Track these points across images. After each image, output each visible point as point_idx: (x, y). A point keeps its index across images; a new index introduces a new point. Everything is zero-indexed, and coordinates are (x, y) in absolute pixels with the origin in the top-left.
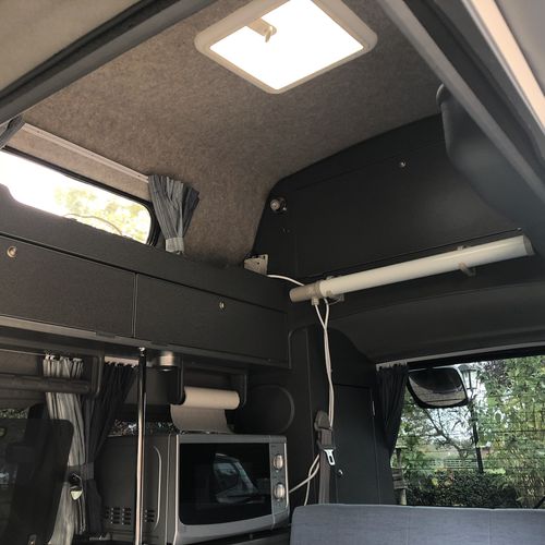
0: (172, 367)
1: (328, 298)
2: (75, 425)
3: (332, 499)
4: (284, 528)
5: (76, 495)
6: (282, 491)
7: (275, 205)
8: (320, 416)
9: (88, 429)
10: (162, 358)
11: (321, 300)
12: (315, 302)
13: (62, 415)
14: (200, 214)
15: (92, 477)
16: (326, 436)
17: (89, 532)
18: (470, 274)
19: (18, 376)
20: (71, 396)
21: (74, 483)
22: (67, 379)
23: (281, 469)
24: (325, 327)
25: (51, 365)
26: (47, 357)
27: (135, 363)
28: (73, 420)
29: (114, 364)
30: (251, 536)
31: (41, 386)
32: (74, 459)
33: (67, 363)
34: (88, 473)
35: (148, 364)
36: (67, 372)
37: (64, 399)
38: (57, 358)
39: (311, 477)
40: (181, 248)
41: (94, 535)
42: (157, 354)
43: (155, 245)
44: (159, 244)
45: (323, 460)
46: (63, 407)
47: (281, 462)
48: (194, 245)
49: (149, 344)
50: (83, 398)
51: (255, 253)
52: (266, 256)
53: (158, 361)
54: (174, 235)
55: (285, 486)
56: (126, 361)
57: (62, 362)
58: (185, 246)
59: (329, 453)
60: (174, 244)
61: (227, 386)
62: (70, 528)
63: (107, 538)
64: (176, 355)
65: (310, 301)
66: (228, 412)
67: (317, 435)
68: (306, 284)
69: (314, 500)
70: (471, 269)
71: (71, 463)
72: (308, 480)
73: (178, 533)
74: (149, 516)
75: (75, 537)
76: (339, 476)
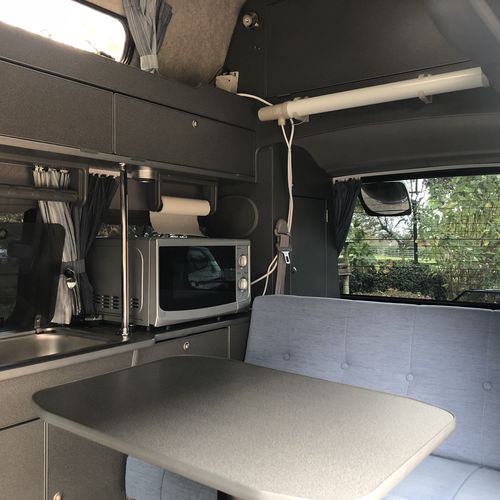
0: (150, 180)
1: (294, 119)
2: (66, 227)
3: (287, 291)
4: (246, 313)
6: (245, 284)
7: (247, 21)
8: (280, 224)
9: (78, 231)
10: (141, 171)
11: (288, 121)
12: (282, 122)
13: (55, 220)
14: (173, 29)
15: (84, 271)
16: (284, 241)
17: (84, 314)
18: (427, 102)
19: (12, 186)
20: (61, 203)
21: (69, 275)
22: (56, 188)
23: (244, 267)
24: (289, 146)
25: (41, 176)
26: (37, 169)
27: (116, 174)
28: (64, 224)
29: (97, 175)
30: (218, 319)
31: (34, 195)
32: (68, 255)
33: (55, 175)
34: (80, 267)
35: (129, 176)
36: (55, 183)
37: (55, 206)
38: (46, 170)
39: (269, 273)
40: (156, 66)
41: (89, 316)
42: (136, 168)
43: (129, 62)
44: (134, 60)
45: (281, 259)
46: (55, 212)
47: (244, 261)
48: (167, 61)
49: (129, 160)
50: (72, 206)
51: (226, 70)
52: (237, 73)
53: (138, 174)
54: (149, 52)
55: (247, 279)
56: (108, 173)
57: (50, 173)
58: (159, 62)
59: (286, 254)
60: (148, 62)
62: (68, 310)
63: (100, 318)
64: (154, 169)
65: (277, 121)
66: (200, 219)
67: (276, 240)
68: (274, 104)
69: (271, 291)
70: (428, 97)
71: (65, 259)
72: (267, 275)
73: (159, 317)
74: (135, 303)
75: (73, 317)
76: (293, 272)
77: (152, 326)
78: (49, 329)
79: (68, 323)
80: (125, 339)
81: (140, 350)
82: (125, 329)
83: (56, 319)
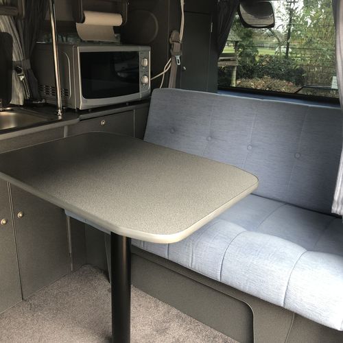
2: (12, 35)
3: (177, 86)
4: (147, 100)
5: (22, 78)
6: (146, 80)
8: (174, 34)
13: (3, 30)
15: (30, 68)
16: (177, 47)
17: (33, 98)
20: (6, 17)
21: (18, 71)
23: (146, 67)
28: (10, 32)
30: (127, 104)
32: (17, 56)
34: (27, 65)
37: (2, 19)
39: (165, 71)
41: (36, 100)
45: (174, 62)
47: (146, 63)
50: (15, 19)
55: (148, 77)
59: (178, 58)
61: (114, 10)
62: (21, 96)
63: (43, 101)
66: (116, 29)
67: (171, 46)
69: (166, 85)
71: (14, 59)
72: (163, 73)
73: (83, 103)
74: (65, 92)
75: (25, 101)
76: (184, 70)
77: (78, 109)
78: (8, 108)
79: (21, 104)
80: (60, 118)
81: (69, 126)
82: (60, 111)
83: (13, 102)
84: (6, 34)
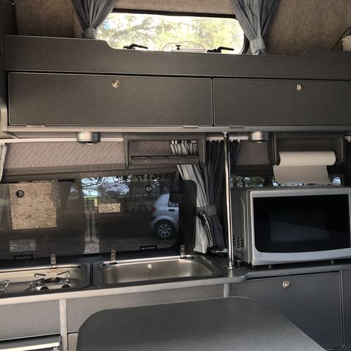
15: (215, 214)
20: (190, 165)
22: (186, 155)
26: (173, 142)
28: (194, 179)
31: (173, 162)
32: (201, 202)
34: (212, 211)
36: (185, 151)
37: (187, 168)
53: (251, 137)
62: (204, 244)
64: (263, 133)
66: (329, 168)
71: (198, 206)
77: (250, 263)
78: (189, 256)
79: (204, 252)
82: (230, 263)
83: (197, 249)
84: (191, 182)
